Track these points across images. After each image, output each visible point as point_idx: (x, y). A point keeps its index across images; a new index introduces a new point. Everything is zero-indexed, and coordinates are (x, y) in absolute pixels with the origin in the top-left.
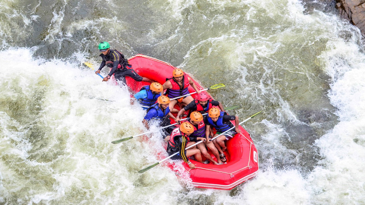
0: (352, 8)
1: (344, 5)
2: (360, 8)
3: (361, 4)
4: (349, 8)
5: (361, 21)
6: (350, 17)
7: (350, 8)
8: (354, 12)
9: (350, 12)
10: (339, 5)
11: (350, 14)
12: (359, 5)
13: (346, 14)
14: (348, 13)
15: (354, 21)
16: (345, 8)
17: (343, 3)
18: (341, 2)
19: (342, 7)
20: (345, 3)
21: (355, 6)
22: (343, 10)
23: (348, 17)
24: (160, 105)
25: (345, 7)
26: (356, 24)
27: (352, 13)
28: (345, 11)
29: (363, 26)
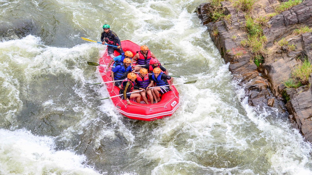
0: (302, 120)
1: (296, 117)
2: (309, 120)
3: (310, 117)
4: (299, 120)
5: (309, 132)
6: (300, 128)
7: (301, 120)
8: (304, 123)
9: (300, 123)
10: (291, 116)
11: (300, 125)
12: (308, 118)
13: (297, 125)
14: (298, 124)
15: (303, 132)
16: (296, 120)
17: (295, 115)
18: (294, 114)
19: (294, 119)
20: (296, 116)
21: (305, 119)
22: (294, 121)
23: (299, 127)
24: (125, 63)
25: (296, 118)
26: (304, 134)
27: (302, 125)
28: (296, 122)
29: (311, 136)
